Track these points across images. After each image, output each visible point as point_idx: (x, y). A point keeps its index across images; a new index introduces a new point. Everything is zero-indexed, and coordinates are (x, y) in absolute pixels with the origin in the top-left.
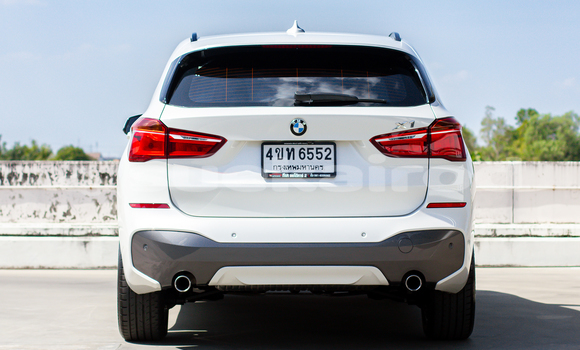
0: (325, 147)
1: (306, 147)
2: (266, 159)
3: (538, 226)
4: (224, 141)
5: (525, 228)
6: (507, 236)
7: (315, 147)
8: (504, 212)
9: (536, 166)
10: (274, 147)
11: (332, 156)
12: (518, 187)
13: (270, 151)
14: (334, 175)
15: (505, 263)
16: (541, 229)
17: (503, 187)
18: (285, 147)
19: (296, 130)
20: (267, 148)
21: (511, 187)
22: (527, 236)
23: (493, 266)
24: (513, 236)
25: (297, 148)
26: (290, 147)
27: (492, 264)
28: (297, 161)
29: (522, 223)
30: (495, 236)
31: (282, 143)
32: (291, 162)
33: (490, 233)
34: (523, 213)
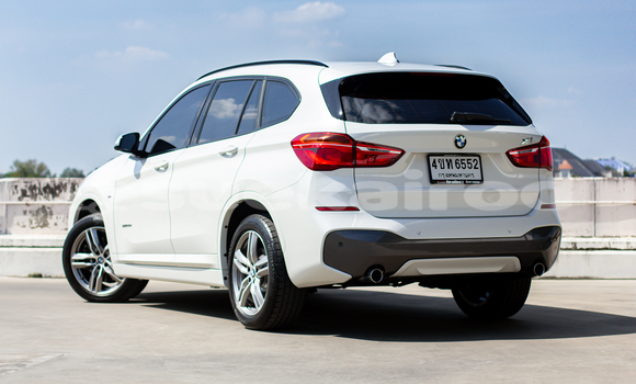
0: (473, 158)
1: (460, 158)
2: (433, 169)
3: (617, 240)
4: (403, 152)
5: (605, 242)
6: (587, 249)
7: (465, 158)
8: (587, 226)
9: (617, 181)
10: (437, 158)
11: (478, 166)
12: (600, 202)
13: (434, 162)
14: (482, 181)
15: (582, 275)
16: (621, 242)
17: (584, 202)
18: (445, 158)
19: (459, 144)
20: (432, 159)
21: (593, 202)
22: (606, 249)
23: (571, 279)
24: (593, 249)
25: (454, 159)
26: (449, 158)
27: (570, 276)
28: (454, 171)
29: (604, 237)
30: (575, 249)
31: (442, 154)
32: (450, 171)
33: (570, 246)
34: (605, 227)
